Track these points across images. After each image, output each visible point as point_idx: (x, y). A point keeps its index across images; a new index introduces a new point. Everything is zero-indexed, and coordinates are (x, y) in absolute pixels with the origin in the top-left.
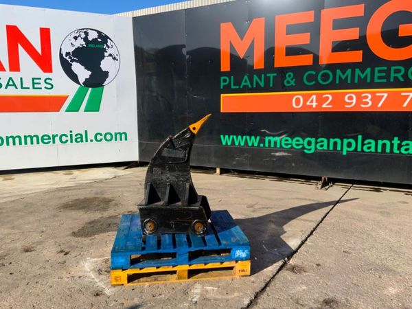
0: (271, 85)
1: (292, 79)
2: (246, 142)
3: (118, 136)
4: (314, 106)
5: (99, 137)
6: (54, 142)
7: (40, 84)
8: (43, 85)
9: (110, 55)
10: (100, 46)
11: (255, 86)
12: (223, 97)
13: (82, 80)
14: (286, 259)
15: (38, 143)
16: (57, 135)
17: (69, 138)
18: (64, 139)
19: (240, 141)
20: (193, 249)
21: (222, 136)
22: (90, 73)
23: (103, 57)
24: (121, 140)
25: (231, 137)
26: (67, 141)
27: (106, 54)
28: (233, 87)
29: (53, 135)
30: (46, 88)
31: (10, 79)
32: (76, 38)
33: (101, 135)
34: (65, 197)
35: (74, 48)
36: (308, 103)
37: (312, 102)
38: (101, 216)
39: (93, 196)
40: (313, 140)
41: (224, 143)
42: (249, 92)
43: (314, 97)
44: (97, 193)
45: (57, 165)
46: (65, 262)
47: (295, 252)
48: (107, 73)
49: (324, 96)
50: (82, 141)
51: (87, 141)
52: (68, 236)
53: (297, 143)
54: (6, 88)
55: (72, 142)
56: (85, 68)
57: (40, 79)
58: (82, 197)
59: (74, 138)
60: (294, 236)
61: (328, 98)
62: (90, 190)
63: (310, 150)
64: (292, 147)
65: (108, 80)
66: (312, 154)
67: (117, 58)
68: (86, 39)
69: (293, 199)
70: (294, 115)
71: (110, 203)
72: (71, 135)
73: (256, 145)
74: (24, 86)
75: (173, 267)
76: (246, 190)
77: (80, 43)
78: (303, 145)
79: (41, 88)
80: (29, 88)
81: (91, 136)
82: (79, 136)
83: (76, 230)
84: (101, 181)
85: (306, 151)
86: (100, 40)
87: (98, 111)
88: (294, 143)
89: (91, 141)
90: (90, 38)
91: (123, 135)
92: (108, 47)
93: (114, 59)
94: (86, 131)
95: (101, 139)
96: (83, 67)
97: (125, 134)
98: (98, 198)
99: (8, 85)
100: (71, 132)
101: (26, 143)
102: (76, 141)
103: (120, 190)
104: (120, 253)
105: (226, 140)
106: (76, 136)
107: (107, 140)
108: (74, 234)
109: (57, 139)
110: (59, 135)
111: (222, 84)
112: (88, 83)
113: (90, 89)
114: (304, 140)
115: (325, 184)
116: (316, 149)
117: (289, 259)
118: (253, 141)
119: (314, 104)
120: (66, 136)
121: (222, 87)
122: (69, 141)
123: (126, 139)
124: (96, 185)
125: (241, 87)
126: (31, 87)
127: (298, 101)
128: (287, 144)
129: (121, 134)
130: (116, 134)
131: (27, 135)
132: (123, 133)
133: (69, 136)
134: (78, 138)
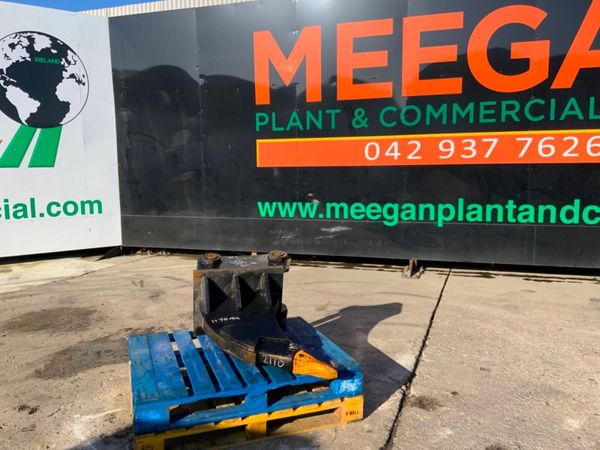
0: (333, 126)
1: (363, 118)
2: (297, 212)
3: (87, 206)
4: (396, 158)
5: (54, 209)
9: (72, 76)
10: (56, 61)
11: (308, 128)
12: (260, 144)
13: (24, 115)
14: (404, 387)
17: (3, 212)
19: (287, 210)
20: (274, 386)
21: (260, 204)
22: (38, 104)
23: (60, 79)
24: (92, 212)
25: (274, 204)
27: (65, 74)
28: (274, 129)
32: (12, 46)
33: (58, 205)
34: (6, 310)
36: (387, 154)
37: (392, 151)
38: (80, 339)
39: (56, 305)
40: (395, 207)
41: (263, 214)
42: (300, 137)
43: (395, 144)
44: (62, 302)
46: (34, 427)
47: (413, 375)
48: (68, 104)
49: (410, 143)
50: (25, 215)
51: (34, 215)
52: (27, 378)
53: (373, 211)
55: (7, 217)
56: (31, 96)
58: (37, 309)
59: (12, 211)
60: (401, 350)
61: (415, 146)
62: (48, 296)
63: (391, 221)
64: (366, 218)
65: (68, 116)
66: (395, 227)
67: (84, 80)
68: (30, 49)
69: (377, 293)
70: (367, 170)
71: (91, 317)
72: (7, 207)
73: (312, 215)
75: (243, 418)
76: (306, 283)
77: (20, 54)
78: (381, 214)
81: (41, 208)
82: (20, 208)
83: (41, 366)
84: (64, 281)
85: (386, 223)
86: (54, 51)
87: (53, 166)
88: (369, 211)
89: (42, 215)
90: (38, 47)
91: (96, 206)
92: (69, 63)
93: (79, 82)
94: (32, 200)
95: (59, 213)
96: (26, 95)
97: (99, 202)
98: (67, 309)
100: (6, 201)
102: (16, 216)
103: (101, 293)
104: (151, 405)
105: (266, 209)
106: (15, 207)
107: (66, 212)
108: (39, 374)
111: (258, 124)
112: (35, 121)
113: (39, 130)
114: (382, 207)
115: (415, 270)
116: (400, 219)
117: (408, 388)
118: (309, 210)
119: (396, 155)
121: (258, 129)
122: (3, 215)
123: (100, 212)
124: (56, 287)
125: (288, 129)
127: (372, 151)
128: (358, 214)
129: (91, 204)
130: (83, 203)
132: (95, 202)
133: (3, 208)
134: (19, 211)
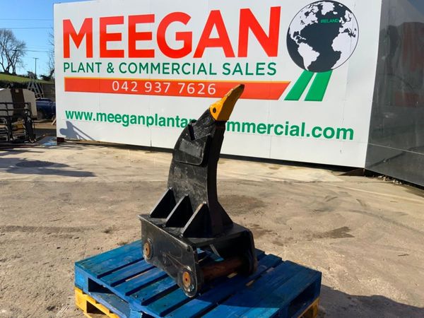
3: (342, 132)
5: (317, 132)
6: (269, 133)
7: (263, 69)
8: (267, 70)
9: (347, 31)
10: (335, 21)
13: (307, 63)
15: (254, 132)
16: (273, 125)
17: (284, 130)
18: (279, 130)
22: (318, 54)
23: (337, 34)
24: (344, 138)
26: (282, 133)
27: (341, 30)
29: (269, 125)
30: (268, 73)
31: (238, 64)
32: (307, 14)
33: (320, 129)
35: (303, 26)
48: (340, 53)
50: (297, 134)
51: (303, 135)
54: (233, 74)
55: (286, 134)
56: (313, 49)
57: (264, 64)
59: (289, 130)
65: (338, 63)
67: (356, 33)
68: (319, 14)
71: (256, 209)
72: (287, 127)
74: (248, 72)
79: (264, 74)
80: (252, 74)
81: (308, 130)
82: (295, 128)
86: (335, 13)
87: (321, 100)
89: (308, 135)
90: (324, 12)
91: (348, 133)
92: (345, 20)
93: (351, 35)
94: (303, 124)
95: (320, 135)
96: (312, 48)
97: (351, 131)
99: (235, 71)
100: (287, 123)
101: (243, 131)
102: (291, 134)
106: (292, 127)
107: (326, 136)
109: (272, 129)
110: (275, 126)
112: (314, 67)
113: (315, 74)
120: (282, 127)
122: (284, 133)
123: (351, 138)
126: (255, 73)
129: (345, 131)
130: (339, 130)
131: (245, 122)
132: (348, 130)
133: (285, 127)
134: (294, 131)
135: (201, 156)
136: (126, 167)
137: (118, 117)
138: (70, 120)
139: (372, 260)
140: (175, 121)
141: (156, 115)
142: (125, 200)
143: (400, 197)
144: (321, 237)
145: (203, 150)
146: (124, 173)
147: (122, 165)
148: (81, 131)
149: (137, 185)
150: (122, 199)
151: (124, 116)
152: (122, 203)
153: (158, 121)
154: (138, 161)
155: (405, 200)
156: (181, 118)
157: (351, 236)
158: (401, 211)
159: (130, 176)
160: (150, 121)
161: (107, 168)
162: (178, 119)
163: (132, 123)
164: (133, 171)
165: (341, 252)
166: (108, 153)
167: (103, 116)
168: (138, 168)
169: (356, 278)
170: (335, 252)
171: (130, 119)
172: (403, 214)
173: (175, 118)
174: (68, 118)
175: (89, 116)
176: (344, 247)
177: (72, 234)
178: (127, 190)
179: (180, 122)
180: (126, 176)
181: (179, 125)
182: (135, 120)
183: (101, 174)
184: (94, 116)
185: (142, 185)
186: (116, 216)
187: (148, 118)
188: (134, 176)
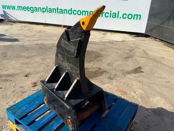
3: (136, 16)
5: (125, 16)
6: (102, 16)
17: (109, 15)
18: (107, 15)
24: (137, 19)
26: (108, 16)
33: (126, 15)
44: (100, 50)
45: (102, 29)
50: (115, 17)
51: (118, 17)
55: (110, 17)
59: (112, 15)
72: (111, 13)
81: (120, 15)
89: (120, 18)
91: (139, 17)
94: (119, 12)
95: (126, 18)
97: (140, 16)
98: (97, 53)
100: (111, 11)
102: (113, 17)
107: (128, 18)
110: (105, 13)
120: (108, 14)
122: (109, 16)
123: (140, 19)
129: (137, 15)
130: (135, 15)
131: (91, 11)
132: (139, 15)
133: (110, 14)
134: (114, 15)
135: (75, 52)
136: (34, 35)
137: (28, 8)
138: (4, 10)
139: (154, 86)
140: (57, 10)
141: (47, 7)
142: (35, 56)
143: (161, 48)
144: (129, 73)
145: (76, 49)
146: (33, 39)
147: (32, 34)
148: (11, 16)
149: (40, 46)
150: (33, 55)
151: (31, 7)
152: (33, 57)
153: (48, 10)
154: (40, 32)
155: (164, 50)
156: (59, 8)
157: (143, 72)
158: (163, 56)
159: (36, 40)
160: (44, 10)
161: (25, 36)
162: (58, 9)
163: (35, 11)
164: (38, 38)
165: (140, 82)
166: (25, 27)
167: (21, 8)
168: (40, 36)
169: (149, 98)
170: (137, 82)
171: (34, 9)
172: (164, 58)
173: (56, 8)
174: (3, 9)
175: (14, 8)
176: (140, 79)
177: (8, 78)
178: (35, 49)
179: (59, 11)
180: (35, 40)
181: (59, 12)
182: (36, 9)
183: (22, 40)
184: (16, 8)
185: (43, 46)
186: (30, 66)
187: (43, 8)
188: (38, 40)
